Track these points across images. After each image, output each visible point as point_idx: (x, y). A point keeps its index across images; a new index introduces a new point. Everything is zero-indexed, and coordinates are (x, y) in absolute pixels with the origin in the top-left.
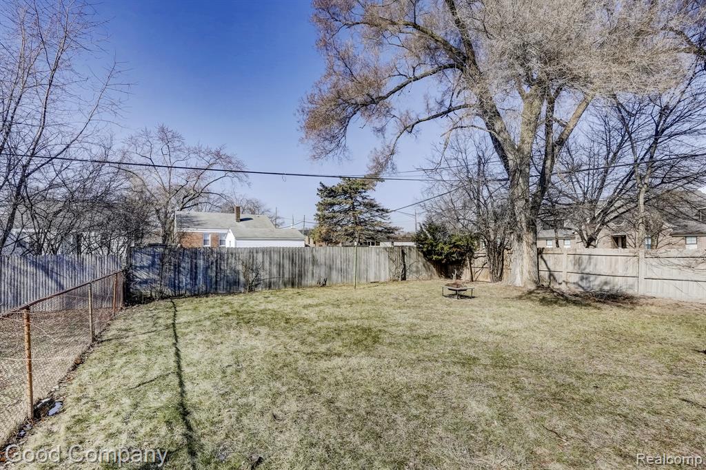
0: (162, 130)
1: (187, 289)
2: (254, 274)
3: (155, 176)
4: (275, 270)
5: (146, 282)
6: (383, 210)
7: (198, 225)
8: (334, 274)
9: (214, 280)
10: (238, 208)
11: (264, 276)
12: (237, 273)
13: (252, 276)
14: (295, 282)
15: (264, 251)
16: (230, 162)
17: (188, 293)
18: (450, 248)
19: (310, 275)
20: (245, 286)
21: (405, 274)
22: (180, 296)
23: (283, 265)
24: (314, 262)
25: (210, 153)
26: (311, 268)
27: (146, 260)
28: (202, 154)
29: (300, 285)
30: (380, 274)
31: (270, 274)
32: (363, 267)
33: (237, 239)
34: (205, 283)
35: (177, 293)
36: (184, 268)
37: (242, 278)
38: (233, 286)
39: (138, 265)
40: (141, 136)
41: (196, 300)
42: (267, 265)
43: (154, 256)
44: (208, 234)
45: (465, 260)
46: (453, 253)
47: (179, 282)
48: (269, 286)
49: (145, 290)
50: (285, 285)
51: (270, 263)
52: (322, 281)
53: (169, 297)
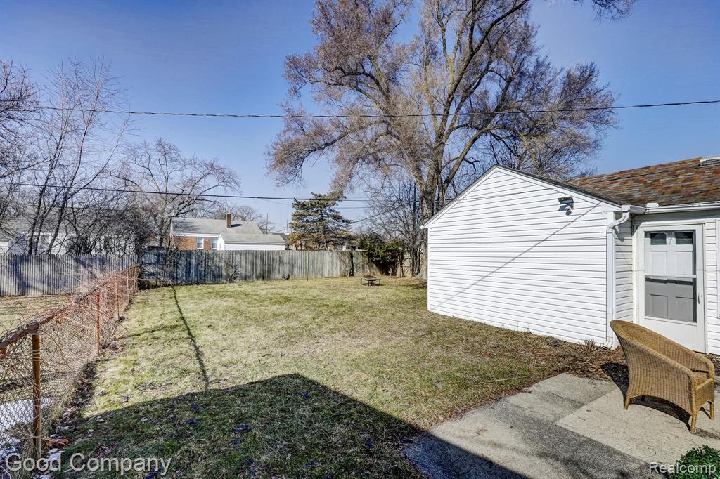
0: (160, 143)
1: (183, 280)
2: (233, 270)
3: (152, 184)
4: (249, 268)
5: (152, 274)
6: (346, 221)
7: (193, 230)
8: (296, 271)
9: (203, 274)
10: (229, 216)
11: (241, 271)
12: (220, 268)
13: (232, 271)
14: (264, 276)
15: (241, 253)
16: (223, 173)
17: (184, 283)
18: (384, 252)
19: (276, 271)
20: (226, 278)
21: (353, 271)
22: (177, 284)
23: (256, 264)
24: (280, 261)
25: (205, 164)
26: (277, 265)
27: (153, 259)
28: (197, 166)
29: (269, 278)
30: (333, 271)
31: (246, 270)
32: (319, 266)
33: (227, 243)
34: (197, 276)
35: (175, 282)
36: (181, 265)
37: (224, 273)
38: (217, 278)
39: (147, 262)
40: (140, 148)
41: (189, 287)
42: (243, 263)
43: (159, 256)
44: (202, 238)
45: (397, 261)
46: (387, 256)
47: (177, 275)
48: (245, 278)
49: (152, 280)
50: (257, 278)
51: (246, 262)
52: (286, 275)
53: (169, 285)
